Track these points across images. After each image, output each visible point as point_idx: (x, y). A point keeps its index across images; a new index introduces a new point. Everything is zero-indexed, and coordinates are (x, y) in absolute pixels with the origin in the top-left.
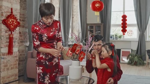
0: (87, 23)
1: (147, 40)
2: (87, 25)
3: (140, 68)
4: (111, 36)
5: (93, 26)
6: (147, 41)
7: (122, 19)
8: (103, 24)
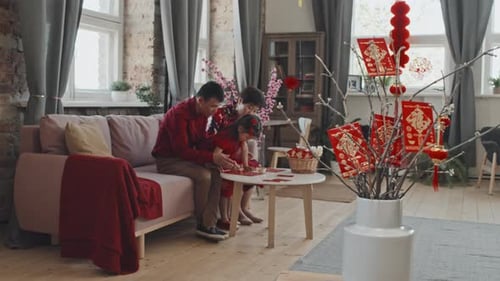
0: (268, 31)
1: (483, 93)
2: (267, 37)
3: (456, 193)
4: (353, 79)
5: (287, 43)
6: (481, 98)
7: (393, 16)
8: (323, 36)
